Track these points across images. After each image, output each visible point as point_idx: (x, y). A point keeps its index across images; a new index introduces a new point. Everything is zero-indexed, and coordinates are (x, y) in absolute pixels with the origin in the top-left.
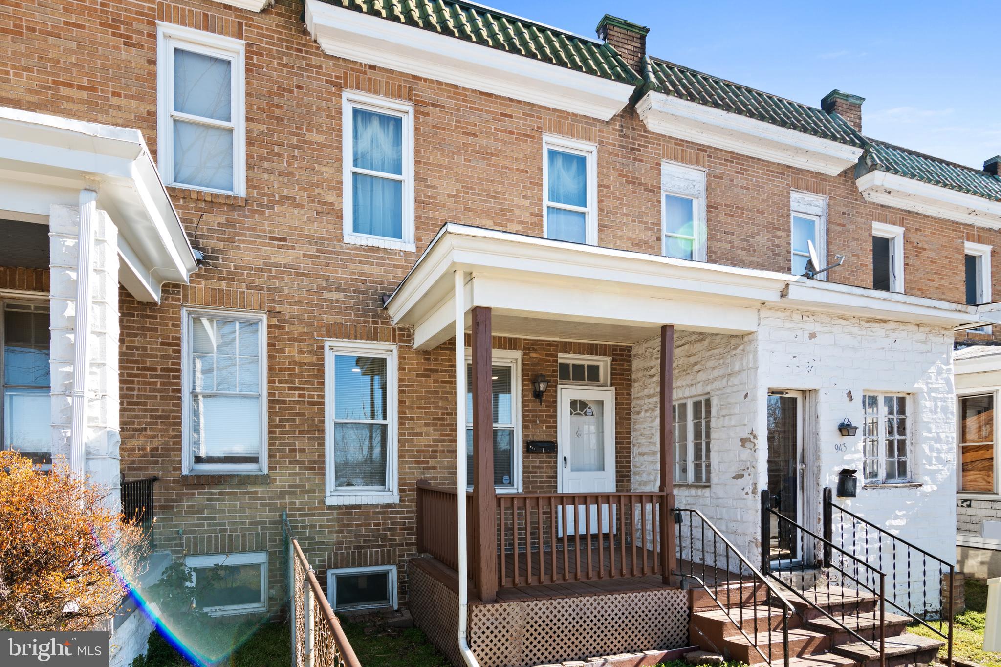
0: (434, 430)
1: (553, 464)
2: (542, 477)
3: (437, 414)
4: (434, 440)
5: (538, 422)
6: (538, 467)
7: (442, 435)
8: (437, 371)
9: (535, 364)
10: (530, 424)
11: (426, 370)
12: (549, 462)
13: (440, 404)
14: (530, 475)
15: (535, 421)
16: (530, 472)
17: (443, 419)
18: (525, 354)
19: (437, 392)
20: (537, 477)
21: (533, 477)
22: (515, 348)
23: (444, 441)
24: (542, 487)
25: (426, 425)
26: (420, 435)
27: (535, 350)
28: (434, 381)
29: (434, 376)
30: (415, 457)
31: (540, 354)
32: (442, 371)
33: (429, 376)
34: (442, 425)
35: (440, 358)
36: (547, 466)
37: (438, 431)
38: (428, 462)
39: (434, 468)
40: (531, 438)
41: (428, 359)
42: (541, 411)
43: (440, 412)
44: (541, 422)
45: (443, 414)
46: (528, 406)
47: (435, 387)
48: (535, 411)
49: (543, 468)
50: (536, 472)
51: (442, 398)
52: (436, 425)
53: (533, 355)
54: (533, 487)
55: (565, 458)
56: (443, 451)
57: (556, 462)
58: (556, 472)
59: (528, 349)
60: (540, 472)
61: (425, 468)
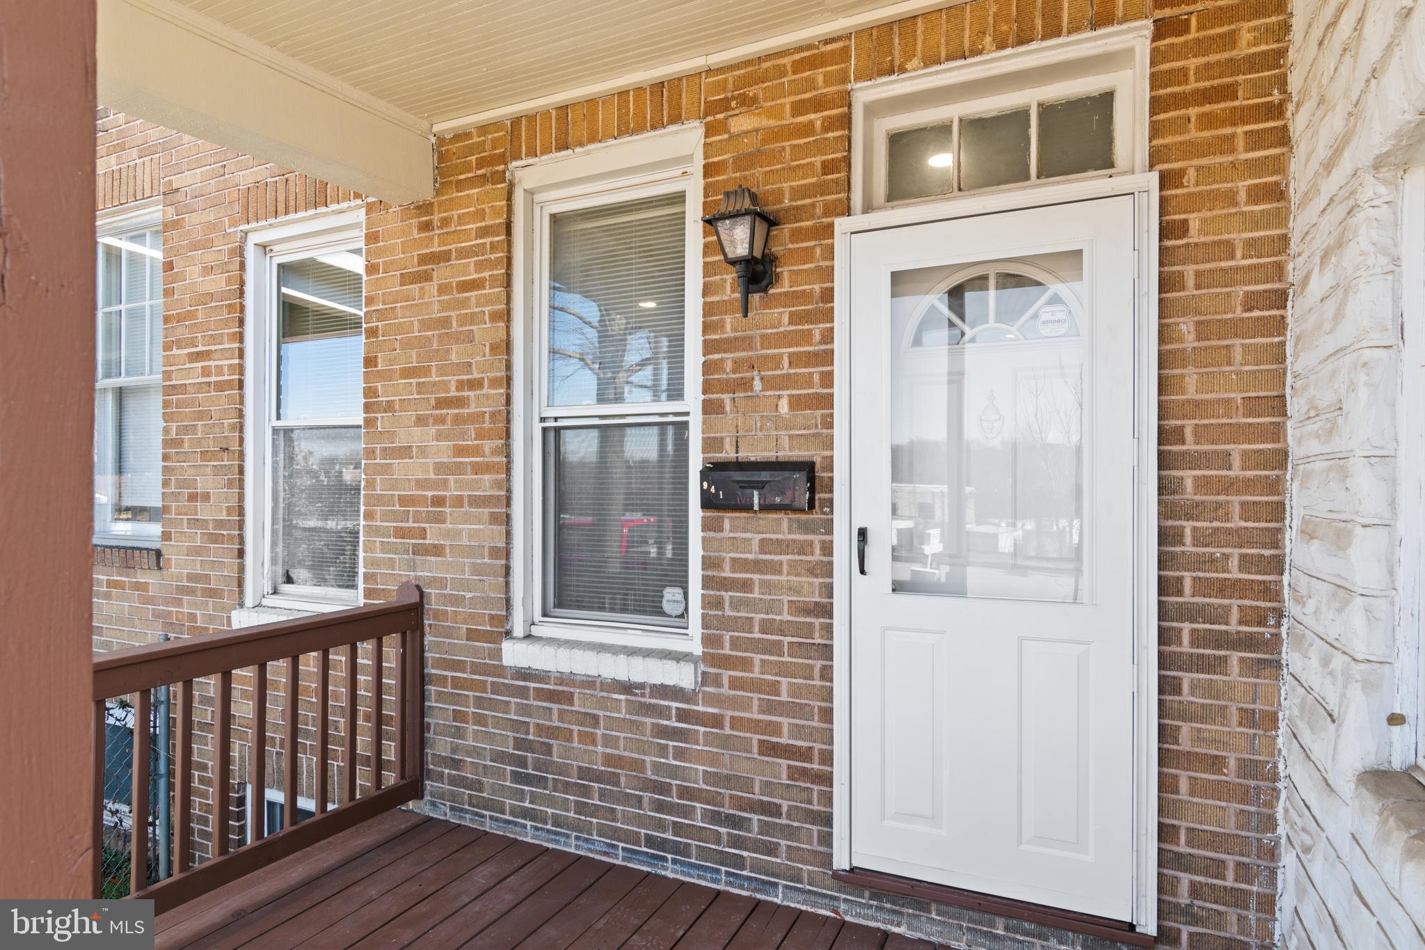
0: (439, 436)
1: (817, 556)
2: (770, 607)
3: (444, 386)
4: (439, 467)
5: (757, 385)
6: (758, 566)
7: (459, 451)
8: (444, 257)
9: (746, 161)
10: (726, 398)
11: (423, 260)
12: (804, 548)
13: (453, 357)
14: (726, 595)
15: (746, 385)
16: (725, 584)
17: (460, 402)
18: (710, 130)
19: (445, 322)
20: (750, 605)
21: (736, 605)
22: (676, 119)
23: (458, 469)
24: (775, 648)
25: (421, 421)
26: (405, 452)
27: (747, 102)
28: (443, 289)
29: (441, 274)
30: (394, 516)
31: (771, 113)
32: (463, 253)
33: (426, 277)
34: (458, 420)
35: (455, 213)
36: (791, 564)
37: (447, 438)
38: (423, 534)
39: (437, 550)
40: (728, 454)
41: (426, 227)
42: (767, 341)
43: (453, 380)
44: (768, 383)
45: (461, 386)
46: (718, 326)
47: (445, 306)
48: (746, 343)
49: (775, 568)
50: (746, 586)
51: (456, 338)
52: (441, 420)
53: (741, 123)
54: (735, 644)
55: (863, 533)
56: (458, 501)
57: (828, 549)
58: (829, 590)
59: (724, 105)
60: (767, 586)
61: (417, 550)
